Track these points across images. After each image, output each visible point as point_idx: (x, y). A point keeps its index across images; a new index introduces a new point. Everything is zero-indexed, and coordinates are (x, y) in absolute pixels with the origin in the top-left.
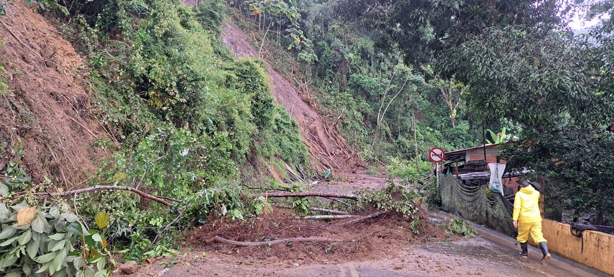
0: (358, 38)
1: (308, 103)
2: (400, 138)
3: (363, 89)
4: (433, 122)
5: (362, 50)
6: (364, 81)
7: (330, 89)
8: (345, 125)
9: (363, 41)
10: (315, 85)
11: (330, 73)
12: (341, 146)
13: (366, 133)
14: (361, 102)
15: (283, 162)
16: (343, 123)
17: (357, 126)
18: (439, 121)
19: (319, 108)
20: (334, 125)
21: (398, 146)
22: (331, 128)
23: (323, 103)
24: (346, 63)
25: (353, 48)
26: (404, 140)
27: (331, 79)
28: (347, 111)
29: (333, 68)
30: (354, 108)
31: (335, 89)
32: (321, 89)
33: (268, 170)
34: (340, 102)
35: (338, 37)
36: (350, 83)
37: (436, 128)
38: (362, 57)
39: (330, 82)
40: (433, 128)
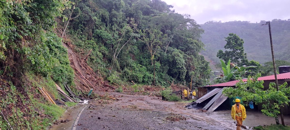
0: (100, 9)
1: (67, 44)
2: (126, 69)
3: (102, 39)
4: (142, 62)
5: (102, 16)
6: (104, 34)
7: (82, 37)
8: (92, 60)
9: (103, 11)
10: (71, 33)
11: (82, 27)
12: (90, 73)
13: (105, 66)
14: (101, 47)
15: (54, 82)
16: (90, 58)
17: (99, 61)
18: (145, 61)
19: (74, 48)
20: (85, 59)
21: (124, 74)
22: (83, 61)
23: (77, 45)
24: (92, 22)
25: (97, 14)
26: (128, 70)
27: (82, 31)
28: (93, 52)
29: (84, 24)
30: (97, 49)
31: (85, 38)
32: (75, 36)
33: (39, 91)
34: (88, 45)
35: (87, 6)
36: (94, 35)
37: (143, 65)
38: (102, 21)
39: (81, 33)
40: (142, 65)
